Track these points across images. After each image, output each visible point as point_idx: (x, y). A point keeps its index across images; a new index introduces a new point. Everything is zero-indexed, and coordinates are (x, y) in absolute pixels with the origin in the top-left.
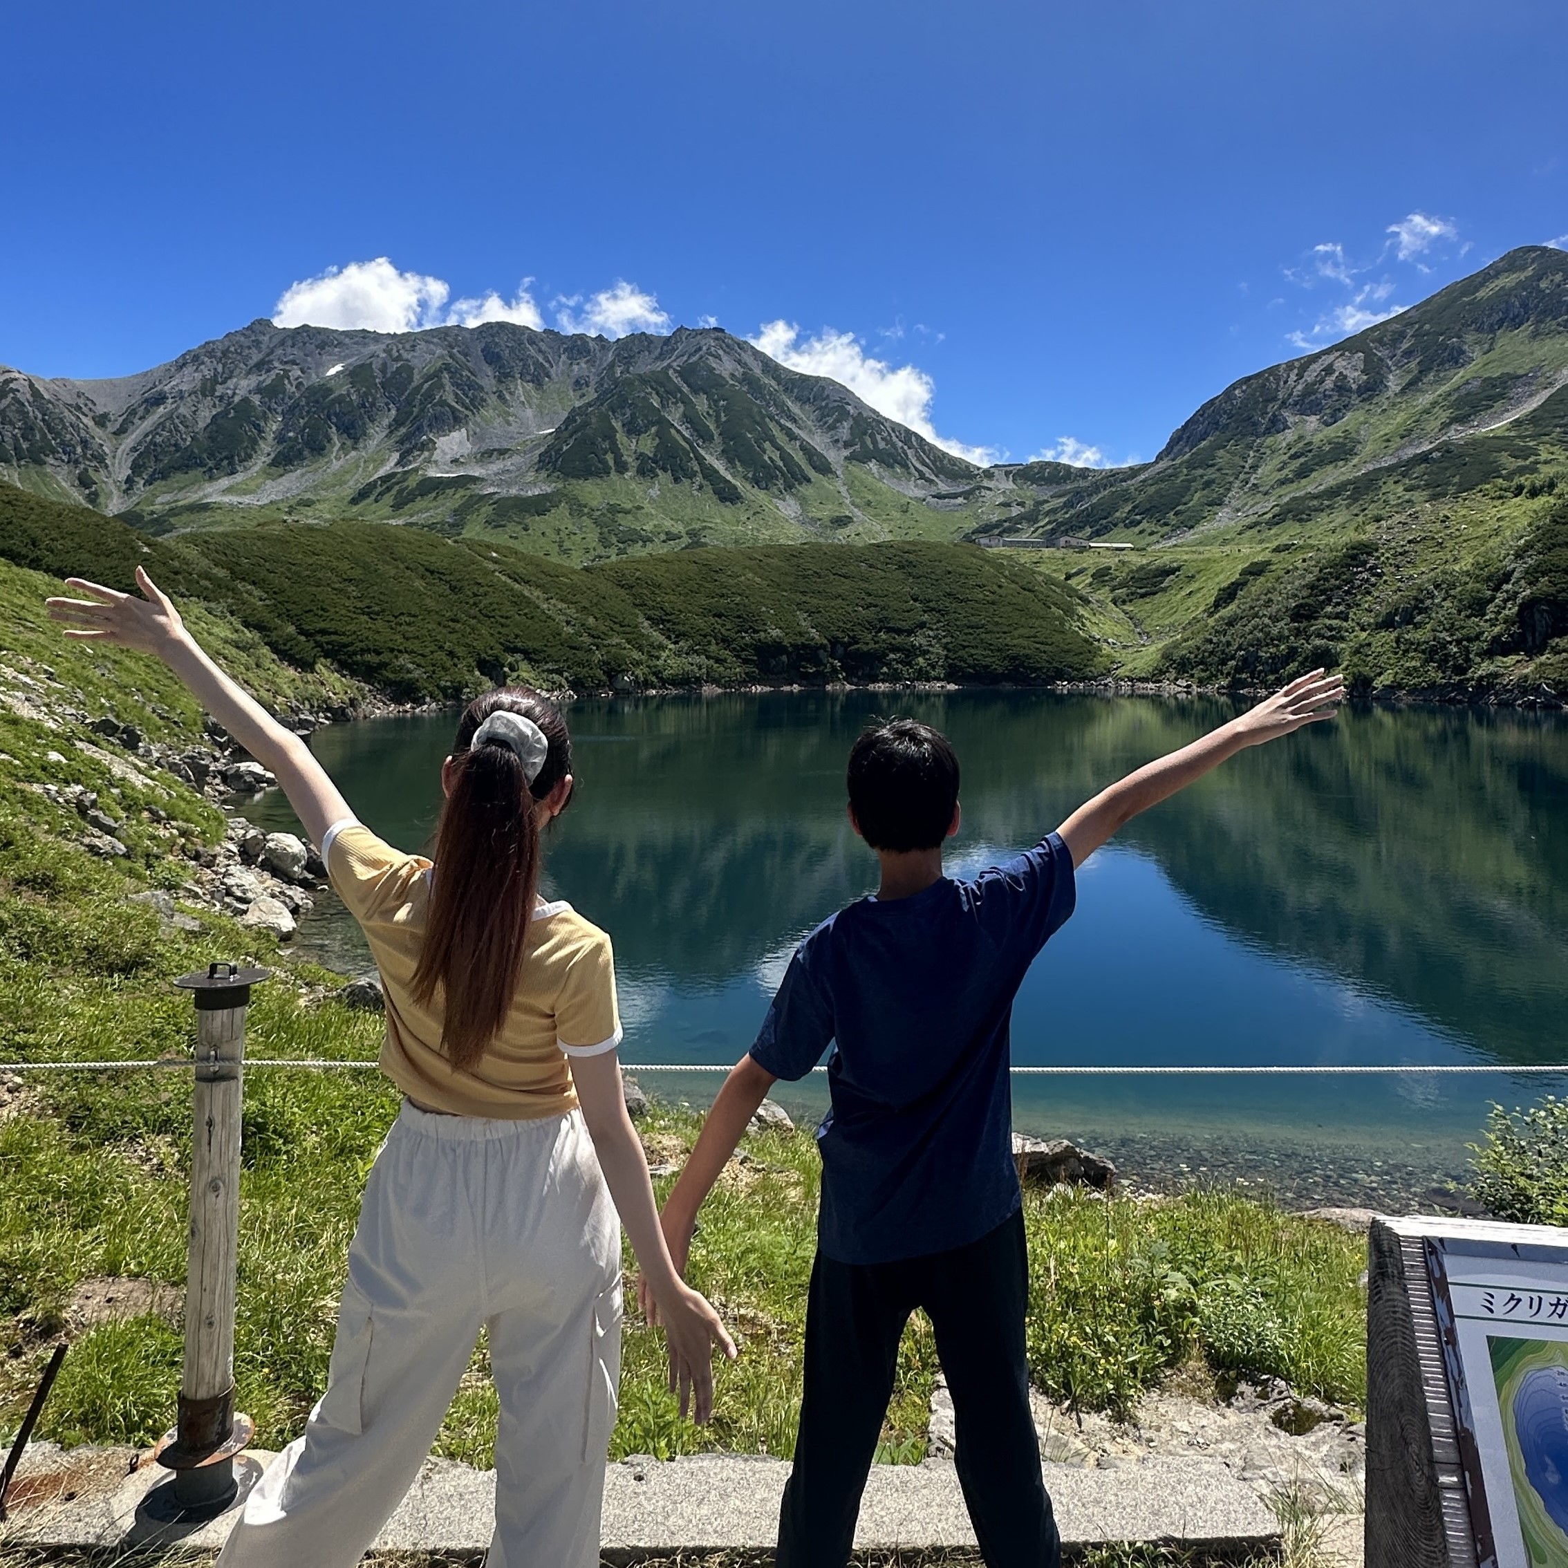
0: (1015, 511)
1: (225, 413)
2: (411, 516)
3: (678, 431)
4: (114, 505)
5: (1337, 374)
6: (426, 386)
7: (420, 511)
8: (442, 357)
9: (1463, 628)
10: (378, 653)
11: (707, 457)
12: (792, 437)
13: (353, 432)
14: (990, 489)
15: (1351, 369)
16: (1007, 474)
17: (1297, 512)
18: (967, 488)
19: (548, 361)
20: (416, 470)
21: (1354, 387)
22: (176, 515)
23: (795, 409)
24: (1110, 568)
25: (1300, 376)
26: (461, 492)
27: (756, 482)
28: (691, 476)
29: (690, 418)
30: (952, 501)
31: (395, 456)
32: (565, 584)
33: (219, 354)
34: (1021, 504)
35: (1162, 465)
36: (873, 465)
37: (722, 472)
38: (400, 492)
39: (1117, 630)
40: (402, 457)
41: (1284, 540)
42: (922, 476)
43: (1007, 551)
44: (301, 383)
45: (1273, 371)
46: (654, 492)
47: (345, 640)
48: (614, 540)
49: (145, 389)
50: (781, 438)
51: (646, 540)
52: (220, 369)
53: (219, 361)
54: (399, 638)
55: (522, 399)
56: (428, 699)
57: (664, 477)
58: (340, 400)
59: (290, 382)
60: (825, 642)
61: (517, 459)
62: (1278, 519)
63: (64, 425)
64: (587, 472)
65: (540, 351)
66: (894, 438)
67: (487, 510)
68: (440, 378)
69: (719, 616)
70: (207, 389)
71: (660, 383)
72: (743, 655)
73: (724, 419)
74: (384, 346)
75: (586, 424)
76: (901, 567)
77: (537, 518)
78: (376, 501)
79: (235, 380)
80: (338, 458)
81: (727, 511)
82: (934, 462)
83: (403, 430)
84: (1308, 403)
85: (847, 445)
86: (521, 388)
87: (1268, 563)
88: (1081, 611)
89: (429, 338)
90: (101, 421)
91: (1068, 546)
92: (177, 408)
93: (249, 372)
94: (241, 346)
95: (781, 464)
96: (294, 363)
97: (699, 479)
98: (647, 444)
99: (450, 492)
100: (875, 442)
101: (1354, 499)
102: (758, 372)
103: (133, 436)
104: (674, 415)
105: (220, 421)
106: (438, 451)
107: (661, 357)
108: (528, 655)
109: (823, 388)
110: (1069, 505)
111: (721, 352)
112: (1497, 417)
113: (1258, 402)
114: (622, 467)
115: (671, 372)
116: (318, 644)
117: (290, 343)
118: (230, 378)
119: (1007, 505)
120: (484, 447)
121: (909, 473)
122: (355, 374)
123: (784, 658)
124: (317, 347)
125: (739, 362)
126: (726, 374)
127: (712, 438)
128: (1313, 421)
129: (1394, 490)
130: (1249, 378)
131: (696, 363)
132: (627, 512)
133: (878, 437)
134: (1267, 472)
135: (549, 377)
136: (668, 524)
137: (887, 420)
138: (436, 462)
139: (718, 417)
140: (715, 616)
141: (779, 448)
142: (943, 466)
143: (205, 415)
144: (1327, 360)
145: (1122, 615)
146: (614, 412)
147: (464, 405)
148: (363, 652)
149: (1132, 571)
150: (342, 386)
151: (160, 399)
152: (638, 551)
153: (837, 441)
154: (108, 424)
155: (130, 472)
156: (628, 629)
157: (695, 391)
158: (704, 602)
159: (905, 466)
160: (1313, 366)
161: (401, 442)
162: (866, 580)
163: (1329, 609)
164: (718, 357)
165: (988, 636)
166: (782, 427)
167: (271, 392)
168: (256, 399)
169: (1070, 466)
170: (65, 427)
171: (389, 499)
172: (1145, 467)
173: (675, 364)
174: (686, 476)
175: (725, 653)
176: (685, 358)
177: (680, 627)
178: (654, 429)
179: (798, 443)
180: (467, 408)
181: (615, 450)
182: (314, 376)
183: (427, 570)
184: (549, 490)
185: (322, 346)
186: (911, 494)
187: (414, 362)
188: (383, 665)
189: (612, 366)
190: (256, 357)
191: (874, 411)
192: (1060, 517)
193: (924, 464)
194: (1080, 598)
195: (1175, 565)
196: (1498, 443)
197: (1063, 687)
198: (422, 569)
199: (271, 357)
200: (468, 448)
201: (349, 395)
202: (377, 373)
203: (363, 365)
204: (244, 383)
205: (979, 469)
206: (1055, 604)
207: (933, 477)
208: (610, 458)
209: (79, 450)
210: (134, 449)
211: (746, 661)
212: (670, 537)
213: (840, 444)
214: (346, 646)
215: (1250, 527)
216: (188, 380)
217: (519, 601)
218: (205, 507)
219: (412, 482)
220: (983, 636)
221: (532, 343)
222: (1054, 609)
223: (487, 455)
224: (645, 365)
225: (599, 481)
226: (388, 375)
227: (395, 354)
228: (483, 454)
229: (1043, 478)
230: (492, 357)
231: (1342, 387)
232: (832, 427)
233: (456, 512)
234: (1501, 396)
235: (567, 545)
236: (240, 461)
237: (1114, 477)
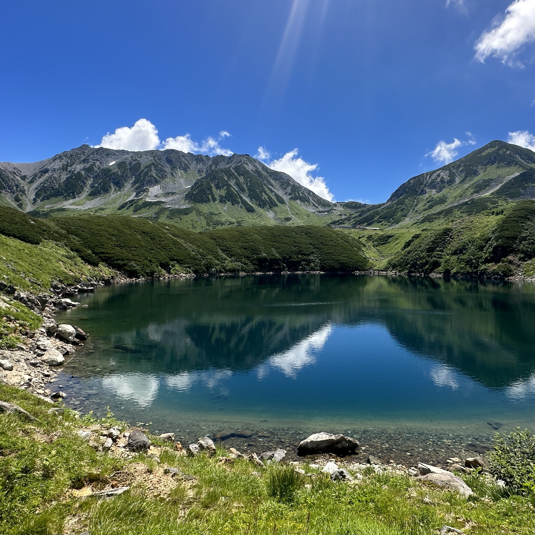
0: (344, 217)
1: (72, 177)
2: (140, 214)
3: (234, 188)
4: (29, 208)
5: (441, 177)
6: (146, 170)
7: (143, 213)
8: (151, 160)
9: (477, 255)
10: (123, 260)
11: (243, 197)
12: (272, 191)
13: (119, 185)
14: (335, 210)
15: (445, 175)
16: (341, 205)
17: (429, 219)
18: (328, 209)
19: (189, 163)
20: (142, 199)
21: (446, 181)
22: (52, 212)
23: (273, 182)
24: (372, 235)
25: (430, 177)
26: (158, 207)
27: (260, 206)
28: (238, 203)
29: (238, 184)
30: (324, 213)
31: (135, 194)
32: (192, 238)
33: (69, 156)
34: (345, 215)
35: (389, 203)
36: (298, 201)
37: (248, 202)
38: (136, 206)
39: (374, 255)
40: (137, 194)
41: (425, 227)
42: (314, 205)
43: (340, 229)
44: (100, 167)
45: (422, 175)
46: (226, 208)
47: (110, 256)
48: (212, 224)
49: (40, 167)
50: (268, 192)
51: (222, 224)
52: (69, 161)
53: (69, 158)
54: (131, 256)
55: (180, 175)
56: (141, 277)
57: (229, 203)
58: (114, 174)
59: (95, 167)
60: (281, 258)
61: (177, 196)
62: (423, 221)
63: (9, 179)
64: (202, 201)
65: (186, 160)
66: (305, 193)
67: (167, 213)
68: (151, 167)
69: (245, 249)
70: (65, 168)
71: (227, 172)
72: (253, 262)
73: (249, 185)
74: (130, 156)
75: (202, 185)
76: (306, 234)
77: (185, 216)
78: (127, 209)
79: (75, 165)
80: (113, 194)
81: (250, 215)
82: (318, 201)
83: (137, 185)
84: (432, 186)
85: (290, 194)
86: (179, 172)
87: (420, 234)
88: (363, 249)
89: (147, 154)
90: (24, 178)
91: (360, 228)
92: (53, 174)
93: (80, 163)
94: (77, 154)
95: (268, 200)
96: (97, 160)
97: (241, 204)
98: (223, 192)
99: (154, 206)
100: (299, 194)
101: (446, 215)
102: (260, 169)
103: (36, 184)
104: (232, 183)
105: (69, 180)
106: (150, 192)
107: (228, 163)
108: (179, 262)
109: (282, 176)
110: (360, 215)
111: (248, 163)
112: (487, 192)
113: (417, 185)
114: (214, 200)
115: (231, 168)
116: (100, 257)
117: (96, 153)
118: (73, 164)
119: (341, 215)
120: (166, 192)
121: (310, 204)
122: (120, 165)
123: (267, 263)
124: (106, 155)
125: (254, 166)
126: (250, 170)
127: (245, 191)
128: (434, 191)
129: (458, 213)
130: (415, 177)
131: (240, 166)
132: (216, 215)
133: (300, 192)
134: (420, 206)
135: (189, 168)
136: (230, 219)
137: (302, 187)
138: (149, 196)
139: (247, 184)
140: (244, 249)
141: (267, 195)
142: (321, 202)
143: (64, 177)
144: (438, 172)
145: (376, 250)
146: (211, 181)
147: (159, 177)
148: (117, 260)
149: (379, 236)
150: (115, 169)
151: (46, 171)
152: (219, 227)
153: (286, 193)
154: (26, 179)
155: (35, 196)
156: (214, 253)
157: (239, 175)
158: (240, 244)
159: (308, 202)
160: (434, 174)
161: (136, 189)
162: (295, 238)
163: (438, 249)
164: (247, 164)
165: (333, 256)
166: (269, 188)
167: (89, 170)
168: (83, 173)
169: (361, 203)
170: (9, 180)
171: (132, 208)
172: (384, 204)
173: (232, 166)
174: (236, 203)
175: (247, 261)
176: (236, 164)
177: (232, 253)
178: (225, 187)
179: (274, 193)
180: (160, 178)
181: (212, 194)
182: (104, 165)
183: (142, 232)
184: (189, 207)
185: (108, 155)
186: (311, 211)
187: (142, 162)
188: (125, 265)
189: (211, 166)
190: (83, 157)
191: (299, 184)
192: (357, 219)
193: (315, 202)
194: (363, 245)
195: (392, 235)
196: (488, 199)
197: (357, 273)
198: (140, 232)
199: (88, 158)
200: (160, 192)
201: (117, 172)
202: (128, 165)
203: (123, 162)
204: (78, 167)
205: (332, 203)
206: (355, 247)
207: (317, 206)
208: (210, 196)
209: (15, 188)
210: (36, 189)
211: (254, 264)
212: (231, 223)
213: (288, 194)
214: (111, 258)
215: (415, 224)
216: (57, 165)
217: (175, 243)
218: (64, 210)
219: (140, 203)
220: (332, 256)
221: (183, 157)
222: (355, 248)
223: (167, 194)
224: (222, 166)
225: (206, 204)
226: (132, 166)
227: (134, 158)
228: (166, 194)
229: (352, 207)
230: (169, 161)
231: (442, 181)
232: (285, 189)
233: (156, 213)
234: (488, 185)
235: (195, 225)
236: (77, 194)
237: (374, 207)
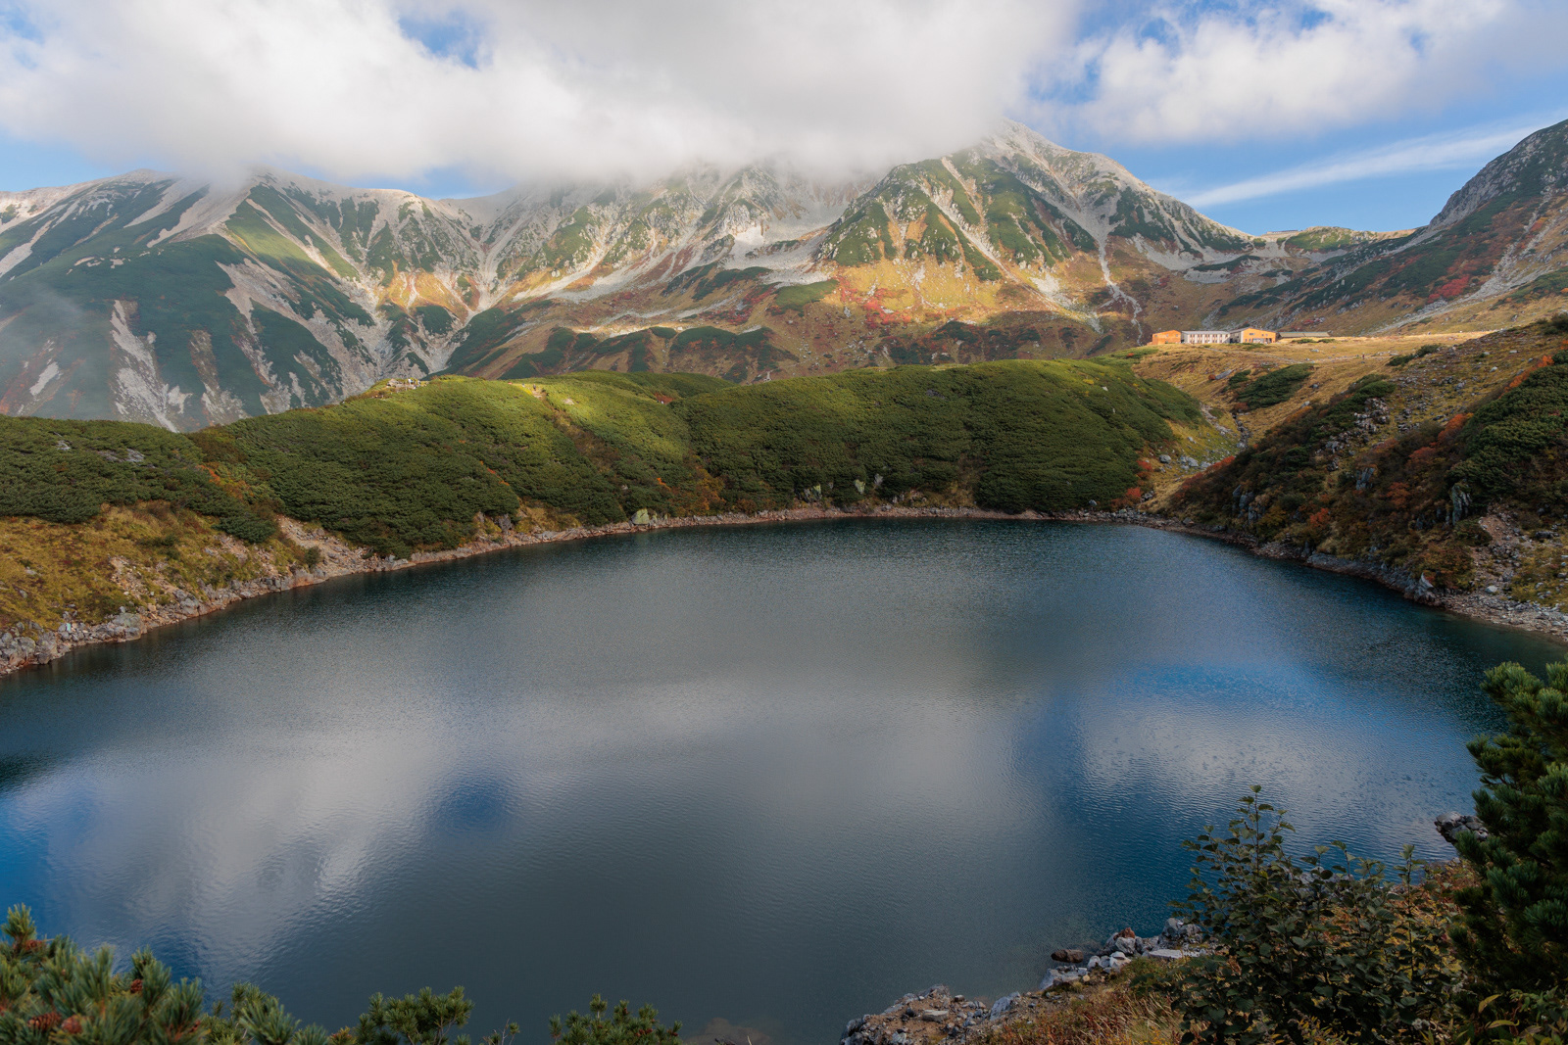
2: (709, 305)
3: (946, 217)
7: (716, 301)
11: (971, 239)
12: (1057, 218)
13: (668, 232)
16: (1280, 241)
18: (1234, 258)
20: (715, 264)
23: (1064, 187)
26: (750, 283)
27: (1017, 261)
28: (956, 259)
29: (958, 203)
30: (1215, 273)
31: (701, 253)
34: (1291, 271)
36: (1137, 240)
37: (985, 252)
38: (701, 284)
40: (706, 253)
42: (1187, 248)
46: (921, 276)
50: (1046, 218)
55: (812, 193)
57: (930, 261)
58: (658, 204)
61: (801, 251)
64: (860, 260)
66: (1162, 212)
67: (770, 298)
68: (740, 179)
71: (932, 170)
73: (991, 203)
75: (861, 215)
77: (812, 305)
80: (655, 256)
81: (984, 288)
82: (1201, 234)
85: (1112, 220)
95: (1043, 244)
97: (962, 261)
98: (916, 230)
99: (741, 283)
100: (1140, 216)
102: (1029, 152)
104: (943, 202)
106: (736, 246)
109: (1094, 165)
111: (995, 135)
114: (891, 252)
115: (944, 159)
120: (774, 239)
121: (1174, 247)
125: (1012, 144)
126: (997, 158)
127: (977, 220)
132: (893, 296)
133: (1145, 211)
138: (734, 256)
139: (985, 200)
141: (1042, 228)
142: (1210, 238)
146: (887, 202)
153: (1103, 216)
157: (967, 177)
159: (1170, 239)
161: (706, 238)
166: (1048, 206)
174: (950, 259)
178: (922, 217)
179: (1062, 222)
181: (886, 238)
184: (825, 278)
186: (1173, 267)
193: (1191, 235)
200: (761, 241)
205: (1249, 238)
208: (881, 246)
213: (1106, 220)
219: (711, 275)
223: (777, 248)
228: (773, 247)
229: (1317, 245)
232: (1099, 205)
233: (745, 301)
235: (837, 328)
237: (1382, 245)
